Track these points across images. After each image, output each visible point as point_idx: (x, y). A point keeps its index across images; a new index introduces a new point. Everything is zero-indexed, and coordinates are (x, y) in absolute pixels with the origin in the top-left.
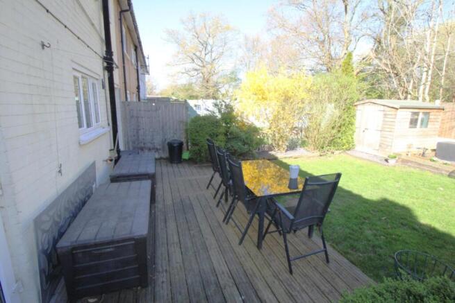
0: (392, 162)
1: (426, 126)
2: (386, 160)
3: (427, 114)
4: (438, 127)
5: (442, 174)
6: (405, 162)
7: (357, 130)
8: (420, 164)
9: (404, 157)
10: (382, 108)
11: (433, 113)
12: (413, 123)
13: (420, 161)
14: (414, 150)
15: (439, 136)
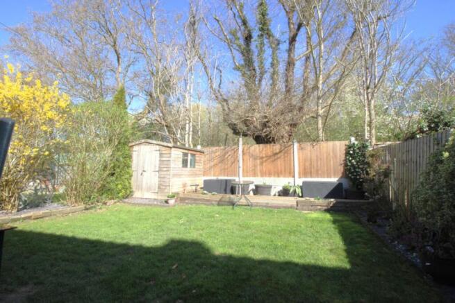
0: (172, 202)
1: (194, 167)
2: (167, 202)
3: (193, 155)
4: (201, 167)
5: (213, 204)
6: (183, 200)
7: (134, 174)
8: (195, 200)
9: (181, 196)
10: (158, 148)
11: (198, 155)
12: (185, 163)
13: (194, 196)
14: (189, 188)
15: (204, 175)
